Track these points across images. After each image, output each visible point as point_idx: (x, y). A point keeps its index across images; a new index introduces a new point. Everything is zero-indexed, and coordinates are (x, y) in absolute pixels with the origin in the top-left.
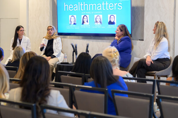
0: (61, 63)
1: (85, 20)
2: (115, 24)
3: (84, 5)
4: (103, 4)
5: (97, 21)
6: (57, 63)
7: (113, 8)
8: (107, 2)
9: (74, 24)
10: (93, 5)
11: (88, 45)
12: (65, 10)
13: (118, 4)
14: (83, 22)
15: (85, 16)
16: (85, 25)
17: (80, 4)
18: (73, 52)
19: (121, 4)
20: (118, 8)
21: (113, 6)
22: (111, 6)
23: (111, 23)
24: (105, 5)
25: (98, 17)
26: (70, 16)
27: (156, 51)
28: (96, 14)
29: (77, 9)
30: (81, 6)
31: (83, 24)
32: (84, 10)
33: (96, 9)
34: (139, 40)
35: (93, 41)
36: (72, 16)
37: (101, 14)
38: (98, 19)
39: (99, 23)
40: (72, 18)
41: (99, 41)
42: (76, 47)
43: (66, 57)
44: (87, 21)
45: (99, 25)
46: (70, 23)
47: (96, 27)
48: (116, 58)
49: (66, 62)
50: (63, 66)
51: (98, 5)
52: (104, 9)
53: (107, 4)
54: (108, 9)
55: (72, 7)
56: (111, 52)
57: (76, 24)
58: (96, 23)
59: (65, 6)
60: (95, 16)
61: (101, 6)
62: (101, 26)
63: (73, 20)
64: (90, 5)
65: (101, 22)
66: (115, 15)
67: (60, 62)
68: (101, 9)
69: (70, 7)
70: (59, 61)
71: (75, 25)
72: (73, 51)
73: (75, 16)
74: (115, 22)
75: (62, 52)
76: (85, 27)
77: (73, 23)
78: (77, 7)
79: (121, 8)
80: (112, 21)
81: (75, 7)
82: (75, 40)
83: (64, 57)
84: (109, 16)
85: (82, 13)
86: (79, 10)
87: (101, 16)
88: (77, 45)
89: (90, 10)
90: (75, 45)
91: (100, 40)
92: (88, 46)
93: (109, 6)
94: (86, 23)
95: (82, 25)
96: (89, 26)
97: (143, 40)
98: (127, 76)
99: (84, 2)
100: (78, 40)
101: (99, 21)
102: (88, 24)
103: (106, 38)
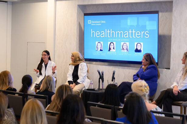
0: (87, 90)
1: (112, 47)
2: (142, 52)
3: (111, 32)
4: (130, 32)
5: (124, 48)
6: (83, 89)
7: (140, 36)
8: (134, 30)
9: (101, 50)
10: (120, 33)
11: (115, 72)
12: (92, 36)
13: (145, 32)
14: (110, 49)
15: (112, 43)
16: (111, 52)
17: (107, 31)
18: (100, 79)
19: (148, 32)
20: (145, 37)
21: (140, 34)
22: (138, 34)
23: (137, 51)
24: (132, 33)
25: (125, 45)
26: (97, 42)
27: (184, 82)
28: (123, 41)
29: (104, 36)
30: (108, 33)
31: (109, 50)
32: (111, 37)
33: (123, 37)
34: (166, 68)
35: (119, 68)
36: (99, 42)
37: (127, 42)
38: (125, 46)
39: (126, 51)
40: (99, 44)
41: (125, 69)
42: (103, 74)
43: (92, 83)
44: (114, 48)
45: (125, 52)
46: (96, 49)
47: (123, 54)
48: (147, 92)
49: (92, 88)
50: (90, 93)
51: (125, 32)
52: (131, 37)
53: (134, 32)
54: (135, 37)
55: (99, 34)
56: (141, 86)
57: (102, 50)
58: (122, 50)
59: (92, 32)
60: (122, 43)
61: (128, 34)
62: (127, 53)
63: (99, 47)
64: (117, 32)
65: (127, 50)
66: (142, 43)
67: (87, 88)
68: (128, 36)
69: (96, 34)
70: (85, 87)
71: (101, 52)
72: (99, 77)
73: (102, 43)
74: (142, 49)
75: (88, 78)
76: (111, 54)
77: (99, 50)
78: (104, 34)
79: (148, 36)
80: (139, 49)
81: (103, 34)
82: (101, 66)
83: (91, 83)
84: (136, 43)
85: (109, 40)
86: (106, 37)
87: (128, 43)
88: (103, 72)
89: (116, 37)
90: (102, 72)
91: (126, 67)
92: (114, 74)
93: (136, 34)
94: (112, 50)
95: (109, 52)
96: (115, 53)
97: (170, 69)
98: (156, 109)
99: (111, 30)
100: (104, 66)
101: (126, 48)
102: (114, 50)
103: (132, 65)
